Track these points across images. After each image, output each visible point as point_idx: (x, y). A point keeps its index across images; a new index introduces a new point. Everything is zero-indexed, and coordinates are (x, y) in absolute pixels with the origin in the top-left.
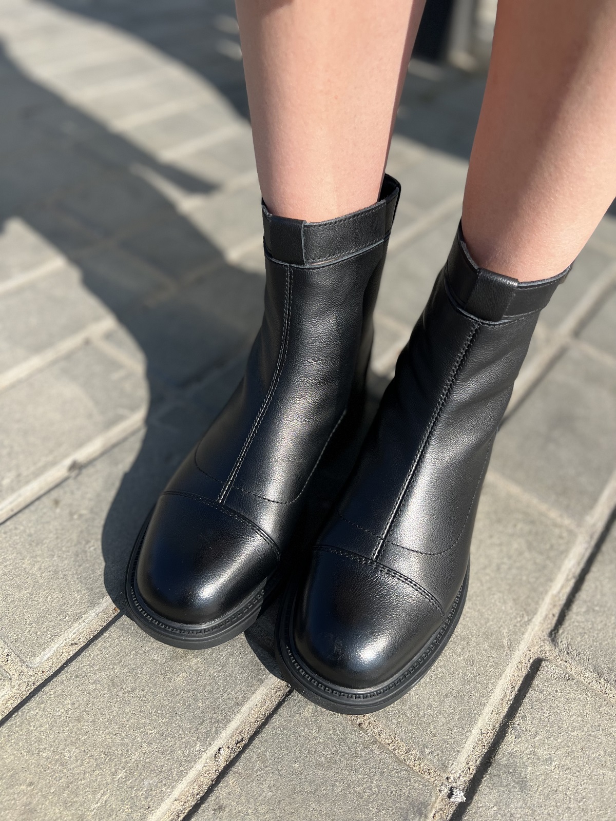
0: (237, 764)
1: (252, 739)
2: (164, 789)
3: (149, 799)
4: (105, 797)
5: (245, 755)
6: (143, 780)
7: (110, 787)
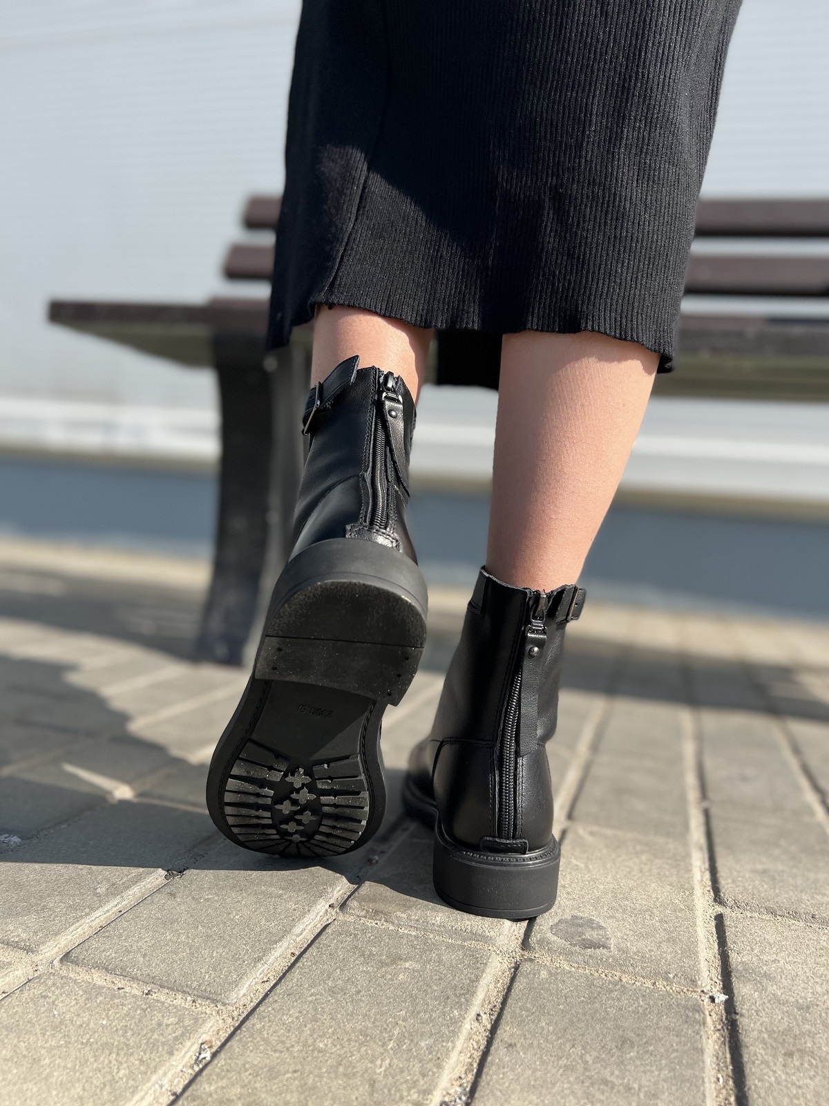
0: (504, 1017)
1: (504, 1003)
2: (444, 1044)
3: (434, 1053)
4: (387, 1062)
5: (507, 1011)
6: (417, 1043)
7: (386, 1054)
